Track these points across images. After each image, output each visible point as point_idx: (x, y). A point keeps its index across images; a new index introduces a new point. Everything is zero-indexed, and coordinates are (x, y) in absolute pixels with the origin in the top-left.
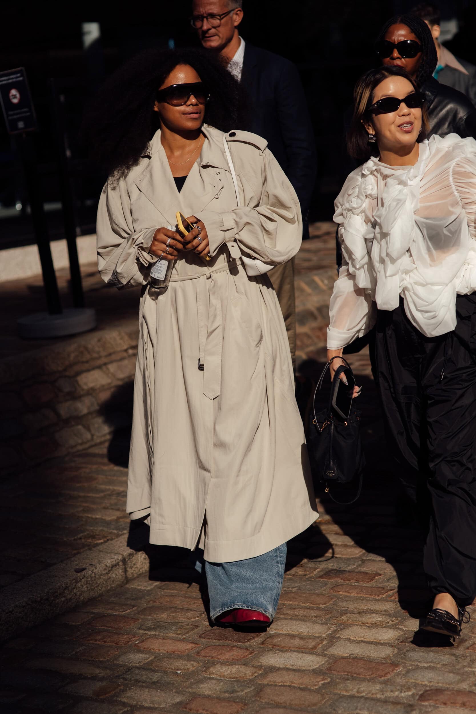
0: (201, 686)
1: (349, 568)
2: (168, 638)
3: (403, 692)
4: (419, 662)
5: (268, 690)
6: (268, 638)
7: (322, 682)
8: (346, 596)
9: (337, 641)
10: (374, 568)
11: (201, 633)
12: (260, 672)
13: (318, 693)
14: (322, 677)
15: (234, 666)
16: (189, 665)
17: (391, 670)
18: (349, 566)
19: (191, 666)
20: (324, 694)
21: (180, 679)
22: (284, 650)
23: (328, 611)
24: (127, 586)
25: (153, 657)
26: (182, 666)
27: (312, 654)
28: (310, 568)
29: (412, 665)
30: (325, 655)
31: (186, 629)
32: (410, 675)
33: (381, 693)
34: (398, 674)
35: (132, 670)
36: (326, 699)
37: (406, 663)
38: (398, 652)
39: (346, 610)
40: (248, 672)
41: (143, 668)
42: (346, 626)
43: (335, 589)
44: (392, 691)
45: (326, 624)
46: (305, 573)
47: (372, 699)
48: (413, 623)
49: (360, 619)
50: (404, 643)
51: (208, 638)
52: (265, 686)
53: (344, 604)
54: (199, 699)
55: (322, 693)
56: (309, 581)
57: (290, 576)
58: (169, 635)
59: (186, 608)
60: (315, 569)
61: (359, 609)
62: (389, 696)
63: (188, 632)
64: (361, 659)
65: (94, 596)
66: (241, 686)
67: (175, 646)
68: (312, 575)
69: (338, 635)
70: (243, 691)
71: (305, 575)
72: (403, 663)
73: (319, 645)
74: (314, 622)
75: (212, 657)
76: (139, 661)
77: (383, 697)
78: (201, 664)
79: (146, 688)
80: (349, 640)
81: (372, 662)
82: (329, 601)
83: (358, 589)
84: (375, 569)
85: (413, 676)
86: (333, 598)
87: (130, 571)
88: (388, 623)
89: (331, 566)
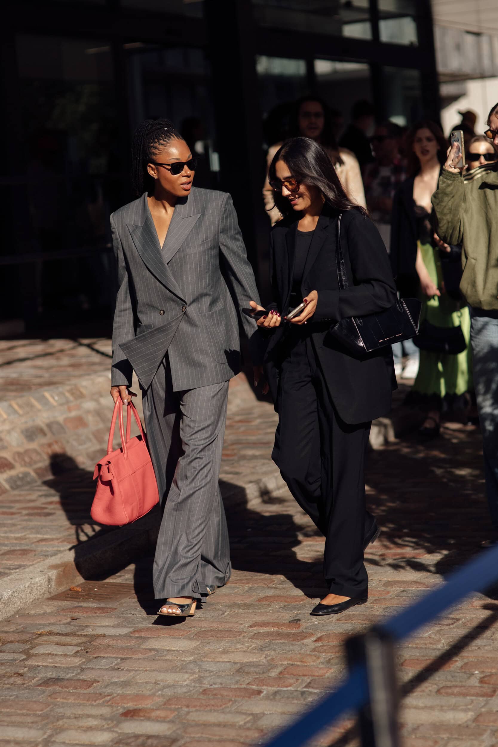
1: (68, 676)
8: (63, 703)
10: (93, 675)
18: (68, 674)
23: (45, 717)
28: (29, 677)
39: (63, 716)
42: (62, 730)
43: (53, 696)
45: (42, 729)
46: (24, 682)
48: (128, 726)
49: (76, 723)
53: (61, 710)
56: (27, 689)
57: (8, 686)
60: (33, 678)
61: (75, 714)
68: (30, 683)
69: (53, 739)
71: (24, 684)
74: (30, 728)
80: (64, 743)
82: (46, 708)
83: (76, 696)
84: (93, 677)
86: (50, 705)
88: (103, 726)
89: (50, 674)
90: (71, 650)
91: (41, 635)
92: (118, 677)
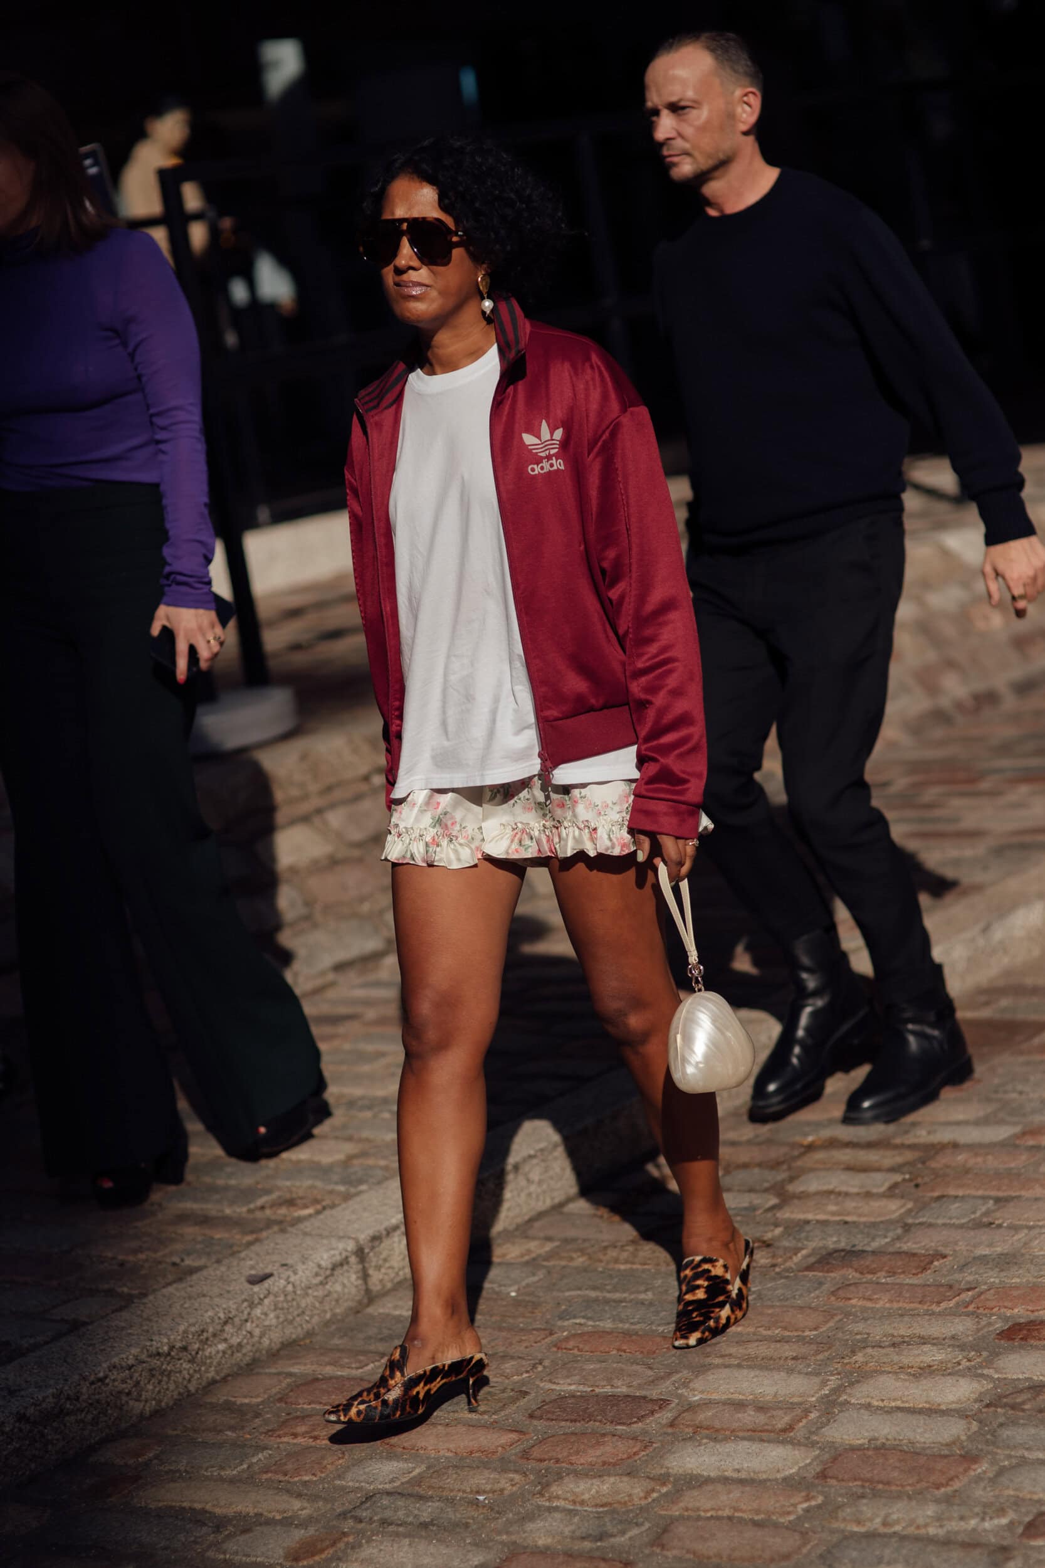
0: (530, 1526)
1: (875, 1245)
2: (458, 1421)
3: (988, 1519)
4: (1027, 1449)
5: (681, 1529)
6: (684, 1412)
7: (805, 1505)
8: (864, 1309)
9: (840, 1412)
10: (932, 1241)
11: (534, 1407)
12: (664, 1490)
13: (795, 1531)
14: (803, 1494)
15: (605, 1478)
16: (503, 1481)
17: (961, 1470)
18: (873, 1239)
19: (508, 1483)
20: (807, 1533)
21: (482, 1513)
22: (720, 1437)
23: (823, 1344)
24: (370, 1310)
25: (423, 1467)
26: (486, 1483)
27: (783, 1442)
28: (786, 1249)
29: (1009, 1457)
30: (813, 1444)
31: (499, 1400)
32: (1004, 1480)
33: (938, 1524)
34: (979, 1479)
35: (374, 1499)
36: (812, 1544)
37: (997, 1454)
38: (980, 1429)
39: (865, 1340)
40: (636, 1491)
41: (399, 1494)
42: (862, 1375)
43: (841, 1293)
44: (962, 1518)
45: (818, 1374)
46: (774, 1261)
47: (917, 1539)
48: (1017, 1362)
49: (896, 1358)
50: (992, 1409)
51: (548, 1419)
52: (673, 1520)
53: (860, 1327)
54: (524, 1556)
55: (803, 1530)
56: (782, 1278)
58: (461, 1415)
59: (501, 1354)
60: (796, 1251)
61: (893, 1336)
62: (956, 1529)
63: (503, 1407)
64: (894, 1448)
65: (294, 1336)
66: (621, 1522)
67: (472, 1440)
68: (789, 1264)
69: (844, 1397)
70: (623, 1532)
71: (774, 1266)
72: (989, 1453)
73: (800, 1421)
74: (790, 1371)
75: (557, 1461)
76: (391, 1477)
77: (941, 1532)
78: (532, 1477)
79: (406, 1537)
80: (868, 1406)
81: (918, 1454)
82: (826, 1322)
83: (893, 1292)
84: (933, 1244)
85: (1012, 1481)
86: (836, 1315)
87: (375, 1277)
88: (959, 1363)
89: (832, 1242)
90: (880, 1182)
91: (810, 1148)
92: (991, 1245)
